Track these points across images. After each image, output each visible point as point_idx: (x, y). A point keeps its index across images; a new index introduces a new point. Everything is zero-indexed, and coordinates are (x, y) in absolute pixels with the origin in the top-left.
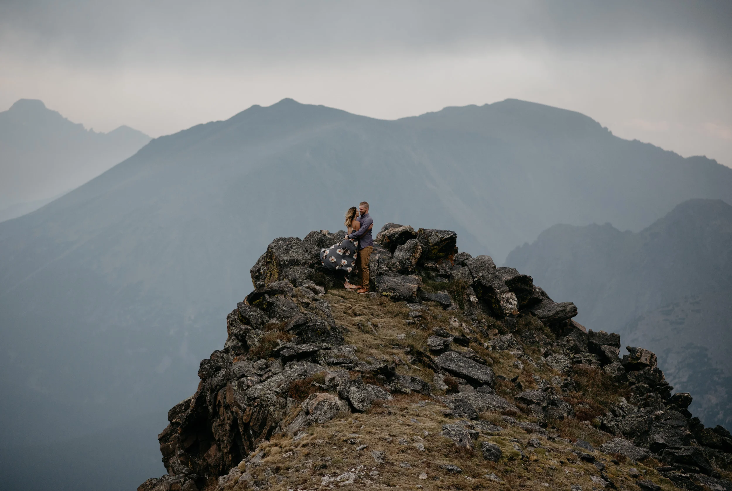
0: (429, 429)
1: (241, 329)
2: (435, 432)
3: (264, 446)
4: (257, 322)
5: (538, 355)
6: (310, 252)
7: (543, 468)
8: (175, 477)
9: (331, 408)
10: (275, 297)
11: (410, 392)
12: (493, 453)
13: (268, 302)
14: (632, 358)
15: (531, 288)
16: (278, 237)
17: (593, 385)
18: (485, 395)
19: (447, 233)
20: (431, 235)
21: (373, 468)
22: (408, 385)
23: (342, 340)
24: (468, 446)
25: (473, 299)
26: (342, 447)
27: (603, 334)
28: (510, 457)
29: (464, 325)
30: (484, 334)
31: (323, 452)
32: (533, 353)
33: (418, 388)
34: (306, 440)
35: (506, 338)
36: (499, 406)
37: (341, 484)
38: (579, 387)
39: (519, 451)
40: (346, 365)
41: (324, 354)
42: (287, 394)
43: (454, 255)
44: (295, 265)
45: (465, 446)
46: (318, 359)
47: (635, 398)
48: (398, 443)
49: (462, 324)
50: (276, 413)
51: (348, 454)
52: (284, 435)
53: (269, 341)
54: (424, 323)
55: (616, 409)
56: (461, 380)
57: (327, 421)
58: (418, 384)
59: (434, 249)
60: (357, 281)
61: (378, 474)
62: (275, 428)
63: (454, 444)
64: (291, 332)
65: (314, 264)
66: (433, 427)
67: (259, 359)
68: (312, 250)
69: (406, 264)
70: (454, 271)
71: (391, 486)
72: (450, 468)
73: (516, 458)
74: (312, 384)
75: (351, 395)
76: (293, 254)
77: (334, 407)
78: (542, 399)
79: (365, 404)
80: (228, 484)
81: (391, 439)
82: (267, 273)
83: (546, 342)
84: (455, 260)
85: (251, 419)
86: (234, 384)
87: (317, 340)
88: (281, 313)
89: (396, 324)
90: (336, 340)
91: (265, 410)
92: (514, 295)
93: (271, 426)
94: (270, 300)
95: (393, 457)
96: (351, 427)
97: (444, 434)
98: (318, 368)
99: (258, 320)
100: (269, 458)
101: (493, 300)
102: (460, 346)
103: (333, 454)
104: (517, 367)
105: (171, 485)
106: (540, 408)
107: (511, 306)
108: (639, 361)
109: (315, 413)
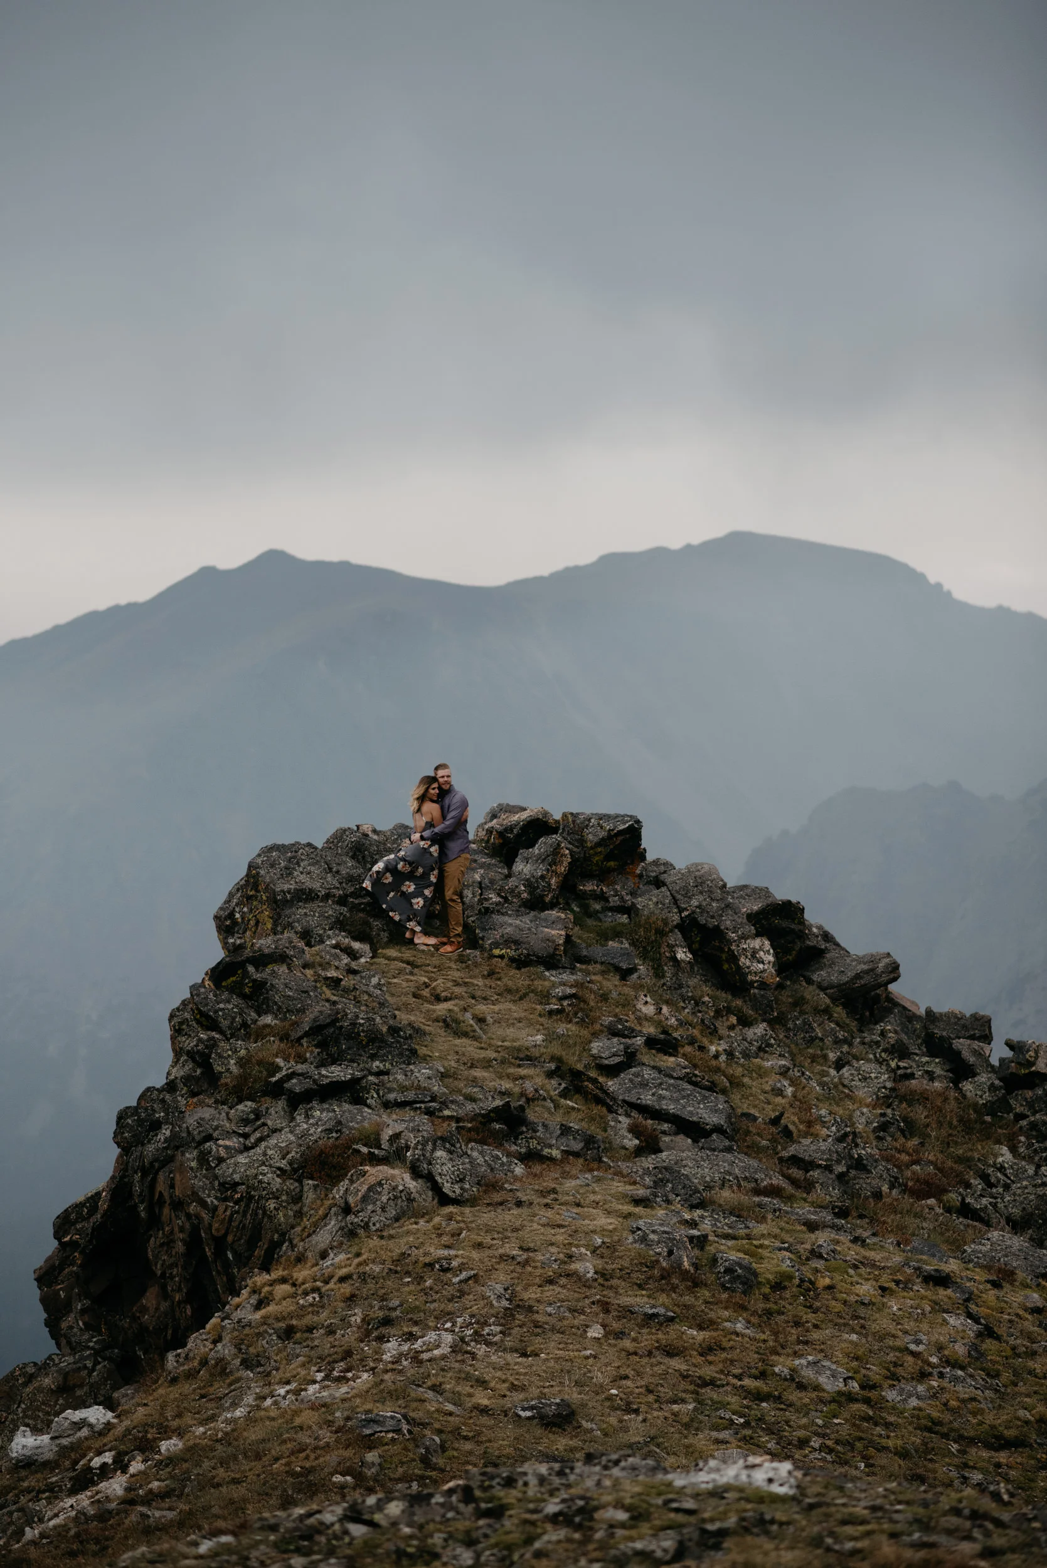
0: (603, 1231)
1: (200, 1040)
2: (616, 1238)
3: (259, 1284)
4: (232, 1023)
5: (822, 1065)
6: (338, 872)
7: (845, 1302)
8: (74, 1357)
9: (396, 1197)
10: (268, 970)
11: (559, 1156)
12: (739, 1276)
13: (255, 981)
14: (1019, 1064)
15: (801, 927)
16: (269, 843)
17: (940, 1124)
18: (717, 1156)
19: (620, 819)
20: (587, 826)
21: (490, 1319)
22: (554, 1142)
23: (411, 1053)
24: (686, 1264)
25: (682, 955)
26: (422, 1277)
27: (956, 1016)
28: (776, 1283)
29: (665, 1010)
30: (709, 1027)
31: (383, 1291)
32: (812, 1062)
33: (577, 1146)
34: (345, 1266)
35: (755, 1034)
36: (746, 1177)
37: (425, 1356)
38: (910, 1128)
39: (792, 1269)
40: (423, 1106)
41: (375, 1084)
42: (303, 1173)
43: (638, 865)
44: (306, 901)
45: (680, 1265)
46: (363, 1096)
47: (1029, 1146)
48: (539, 1264)
49: (661, 1009)
50: (281, 1214)
51: (437, 1293)
52: (300, 1259)
53: (260, 1063)
54: (582, 1010)
55: (990, 1171)
56: (666, 1126)
57: (388, 1226)
58: (575, 1138)
59: (596, 854)
60: (437, 928)
61: (501, 1332)
62: (280, 1244)
63: (658, 1261)
64: (304, 1041)
65: (346, 896)
66: (611, 1227)
67: (240, 1101)
68: (341, 868)
69: (538, 887)
70: (640, 899)
71: (529, 1356)
72: (650, 1312)
73: (786, 1283)
74: (354, 1149)
75: (437, 1169)
76: (302, 878)
77: (403, 1195)
78: (835, 1156)
79: (467, 1186)
80: (186, 1367)
81: (525, 1256)
82: (249, 920)
83: (837, 1037)
84: (640, 876)
85: (228, 1229)
86: (190, 1157)
87: (361, 1055)
88: (282, 1002)
89: (523, 1015)
90: (401, 1054)
91: (257, 1207)
92: (767, 943)
93: (272, 1241)
94: (258, 976)
95: (530, 1295)
96: (440, 1235)
97: (635, 1242)
98: (365, 1114)
99: (234, 1018)
100: (271, 1308)
101: (724, 956)
102: (660, 1055)
103: (406, 1293)
104: (779, 1092)
105: (66, 1375)
106: (833, 1176)
107: (761, 966)
108: (1034, 1068)
109: (362, 1210)
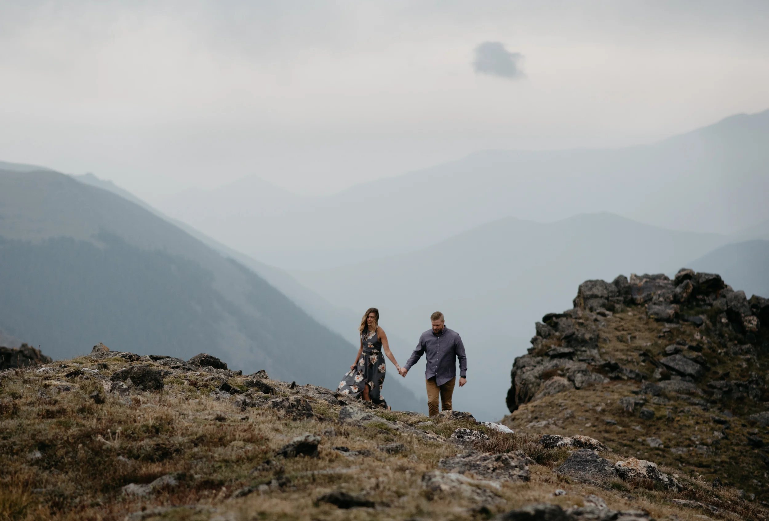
0: (613, 399)
2: (615, 401)
4: (546, 334)
7: (680, 425)
10: (560, 319)
11: (626, 379)
13: (555, 322)
19: (711, 275)
20: (702, 277)
21: (561, 419)
23: (595, 346)
25: (724, 320)
28: (659, 418)
29: (705, 337)
30: (722, 344)
31: (542, 410)
33: (633, 376)
35: (745, 347)
36: (686, 389)
39: (668, 415)
40: (588, 361)
41: (579, 354)
42: (541, 378)
43: (721, 290)
44: (594, 298)
45: (628, 410)
46: (573, 357)
48: (586, 406)
50: (533, 389)
52: (532, 401)
54: (670, 336)
56: (674, 373)
57: (554, 393)
59: (703, 286)
62: (532, 397)
63: (623, 408)
64: (563, 341)
65: (609, 297)
66: (617, 398)
67: (538, 356)
69: (677, 296)
70: (715, 302)
72: (610, 421)
73: (663, 418)
74: (556, 372)
75: (576, 379)
76: (595, 291)
77: (562, 385)
79: (584, 384)
81: (584, 404)
82: (579, 304)
84: (720, 294)
87: (577, 346)
88: (562, 328)
89: (649, 336)
90: (591, 346)
91: (528, 386)
92: (755, 318)
93: (530, 395)
95: (577, 414)
96: (565, 397)
97: (619, 403)
98: (569, 362)
102: (690, 352)
107: (751, 325)
